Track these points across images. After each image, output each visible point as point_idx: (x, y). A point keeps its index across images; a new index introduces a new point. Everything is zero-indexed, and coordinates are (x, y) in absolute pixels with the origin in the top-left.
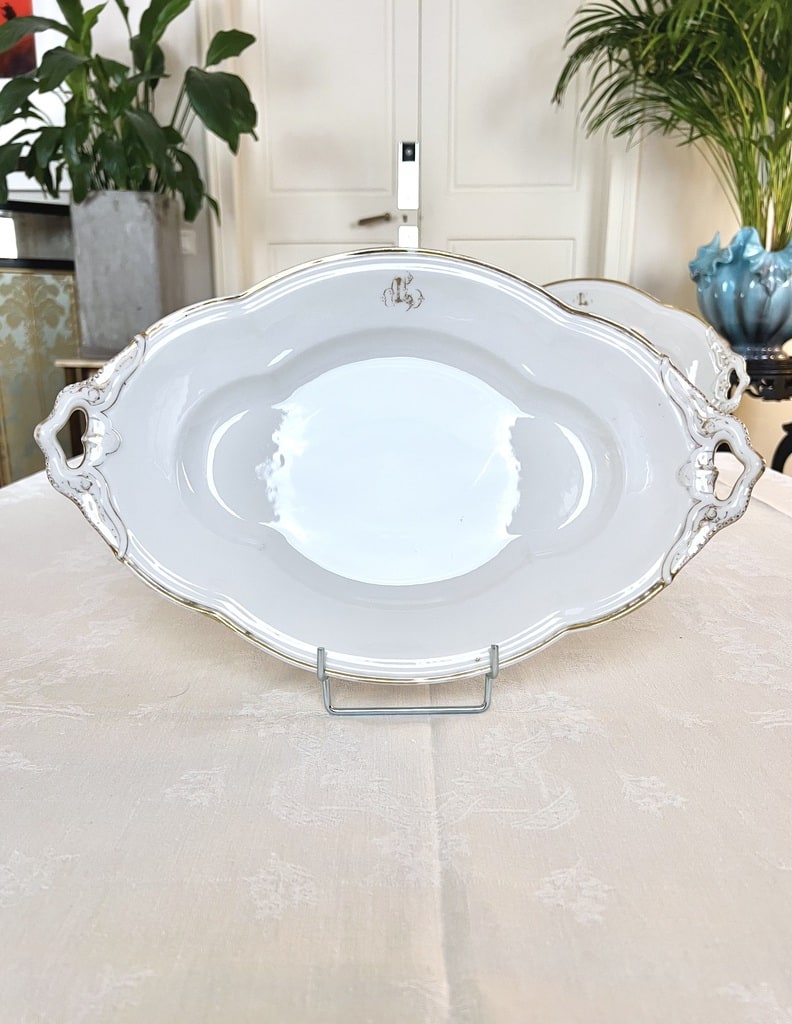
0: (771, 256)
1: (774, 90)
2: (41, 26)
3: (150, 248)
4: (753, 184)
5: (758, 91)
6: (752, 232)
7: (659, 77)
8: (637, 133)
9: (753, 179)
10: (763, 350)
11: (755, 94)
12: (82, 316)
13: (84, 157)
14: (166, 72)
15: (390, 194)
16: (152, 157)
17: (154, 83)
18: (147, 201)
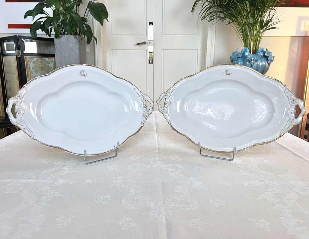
0: (252, 55)
3: (77, 51)
4: (247, 36)
6: (247, 49)
7: (221, 6)
8: (215, 21)
9: (247, 34)
11: (247, 11)
13: (59, 26)
14: (82, 2)
15: (146, 36)
16: (78, 26)
17: (79, 5)
18: (76, 38)
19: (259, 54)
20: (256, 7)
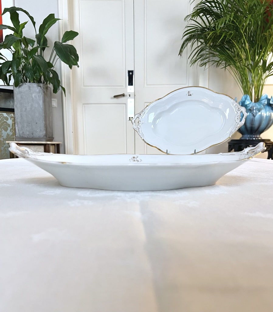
0: (254, 104)
1: (252, 50)
2: (5, 28)
3: (41, 102)
4: (247, 81)
5: (247, 50)
6: (247, 96)
7: (214, 47)
8: (207, 65)
9: (246, 79)
10: (254, 136)
11: (246, 51)
12: (16, 125)
13: (19, 71)
14: (48, 46)
15: (125, 87)
16: (42, 70)
17: (43, 49)
18: (40, 87)
19: (263, 102)
20: (257, 46)
